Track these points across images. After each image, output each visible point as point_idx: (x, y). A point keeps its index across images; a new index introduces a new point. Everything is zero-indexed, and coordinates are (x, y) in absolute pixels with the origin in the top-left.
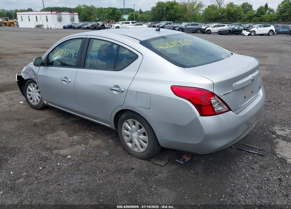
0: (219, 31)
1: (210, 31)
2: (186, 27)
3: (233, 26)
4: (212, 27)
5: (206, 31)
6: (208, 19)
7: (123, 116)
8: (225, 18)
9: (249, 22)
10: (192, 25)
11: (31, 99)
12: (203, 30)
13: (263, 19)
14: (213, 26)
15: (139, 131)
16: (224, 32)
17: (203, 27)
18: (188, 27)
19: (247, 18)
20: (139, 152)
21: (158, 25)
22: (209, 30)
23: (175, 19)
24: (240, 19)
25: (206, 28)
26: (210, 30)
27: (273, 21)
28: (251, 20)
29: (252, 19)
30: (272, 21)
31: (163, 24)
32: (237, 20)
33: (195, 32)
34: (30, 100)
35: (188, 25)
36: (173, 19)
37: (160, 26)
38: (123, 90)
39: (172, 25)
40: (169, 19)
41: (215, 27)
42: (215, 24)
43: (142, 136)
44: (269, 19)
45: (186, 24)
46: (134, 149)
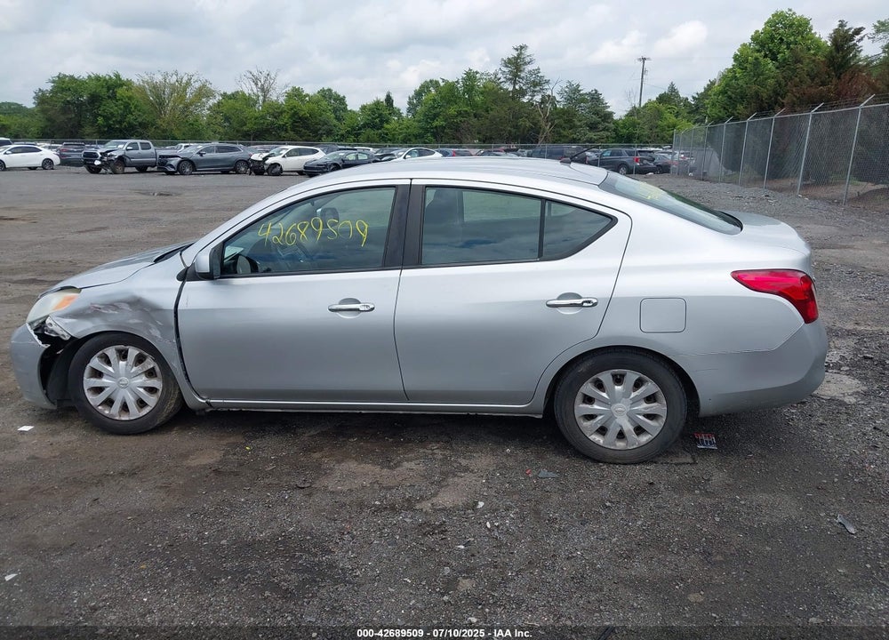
0: (305, 168)
1: (278, 169)
2: (201, 155)
3: (342, 154)
4: (284, 157)
5: (266, 167)
6: (238, 131)
7: (582, 369)
8: (286, 131)
9: (354, 141)
10: (220, 149)
11: (109, 402)
12: (256, 164)
13: (387, 134)
14: (284, 152)
15: (633, 395)
16: (320, 169)
17: (257, 157)
18: (207, 156)
19: (348, 132)
20: (635, 447)
21: (104, 150)
22: (276, 165)
23: (127, 130)
24: (329, 133)
25: (265, 159)
26: (279, 165)
27: (413, 140)
28: (357, 135)
29: (360, 134)
30: (410, 140)
31: (120, 146)
32: (322, 136)
33: (232, 170)
34: (100, 407)
35: (208, 150)
36: (121, 131)
37: (112, 153)
38: (595, 301)
39: (152, 150)
40: (105, 132)
41: (289, 154)
42: (291, 147)
43: (643, 406)
44: (401, 133)
45: (200, 147)
46: (615, 445)
